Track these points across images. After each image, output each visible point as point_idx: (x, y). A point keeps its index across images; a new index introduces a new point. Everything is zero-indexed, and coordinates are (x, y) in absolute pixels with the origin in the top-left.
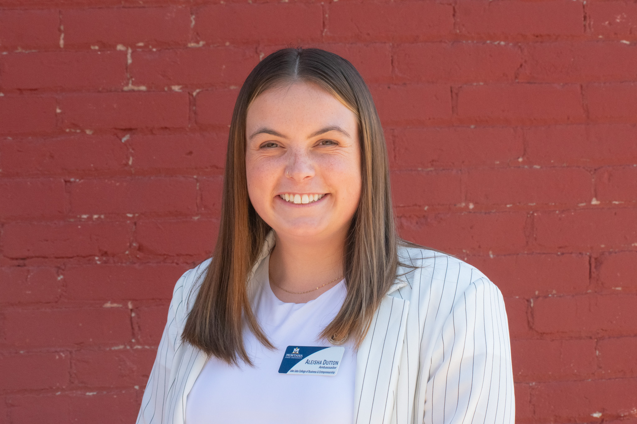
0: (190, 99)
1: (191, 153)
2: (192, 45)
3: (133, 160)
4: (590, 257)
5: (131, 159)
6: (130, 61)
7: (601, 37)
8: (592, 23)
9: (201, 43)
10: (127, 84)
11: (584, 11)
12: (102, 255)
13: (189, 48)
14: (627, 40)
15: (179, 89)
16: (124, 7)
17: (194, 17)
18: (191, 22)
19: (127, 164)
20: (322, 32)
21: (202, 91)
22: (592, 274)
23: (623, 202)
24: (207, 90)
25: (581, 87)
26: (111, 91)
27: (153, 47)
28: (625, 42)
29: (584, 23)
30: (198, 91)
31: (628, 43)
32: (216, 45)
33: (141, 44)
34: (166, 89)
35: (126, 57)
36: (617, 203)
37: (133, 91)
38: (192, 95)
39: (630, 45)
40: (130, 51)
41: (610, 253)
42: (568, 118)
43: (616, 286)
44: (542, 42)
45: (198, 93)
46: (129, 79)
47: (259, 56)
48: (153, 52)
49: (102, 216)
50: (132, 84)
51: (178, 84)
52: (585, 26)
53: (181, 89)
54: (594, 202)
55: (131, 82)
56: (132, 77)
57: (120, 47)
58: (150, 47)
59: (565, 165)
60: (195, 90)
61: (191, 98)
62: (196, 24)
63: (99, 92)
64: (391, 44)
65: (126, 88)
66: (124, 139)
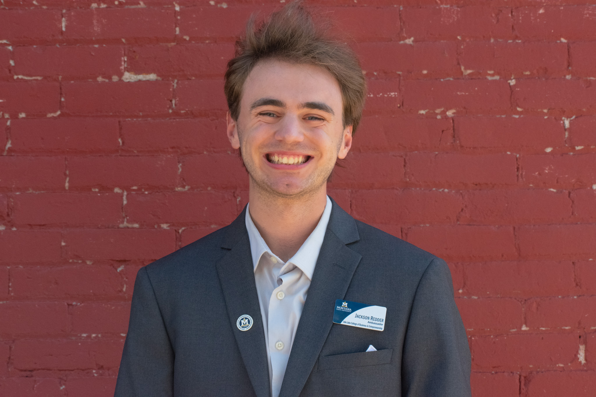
0: (176, 235)
2: (179, 189)
3: (127, 288)
4: (520, 376)
5: (125, 286)
6: (125, 202)
7: (531, 185)
8: (524, 173)
9: (187, 188)
10: (123, 222)
11: (517, 164)
12: (99, 369)
13: (177, 191)
14: (554, 188)
15: (167, 227)
16: (120, 155)
17: (181, 165)
18: (178, 169)
19: (121, 291)
21: (187, 229)
22: (522, 390)
23: (549, 329)
24: (191, 228)
25: (514, 228)
26: (108, 228)
27: (146, 190)
28: (552, 190)
29: (517, 173)
30: (183, 228)
31: (555, 191)
32: (199, 190)
33: (135, 188)
34: (156, 226)
35: (122, 199)
36: (544, 329)
37: (128, 228)
38: (179, 232)
39: (557, 192)
40: (125, 193)
41: (538, 372)
42: (503, 256)
44: (480, 190)
45: (183, 231)
46: (124, 218)
47: (236, 200)
48: (146, 194)
49: (100, 335)
50: (128, 222)
51: (167, 223)
52: (518, 176)
53: (169, 226)
54: (524, 328)
55: (126, 220)
56: (126, 216)
57: (117, 190)
58: (143, 190)
59: (499, 296)
60: (181, 228)
62: (182, 171)
63: (98, 228)
64: (350, 190)
65: (121, 226)
66: (119, 270)
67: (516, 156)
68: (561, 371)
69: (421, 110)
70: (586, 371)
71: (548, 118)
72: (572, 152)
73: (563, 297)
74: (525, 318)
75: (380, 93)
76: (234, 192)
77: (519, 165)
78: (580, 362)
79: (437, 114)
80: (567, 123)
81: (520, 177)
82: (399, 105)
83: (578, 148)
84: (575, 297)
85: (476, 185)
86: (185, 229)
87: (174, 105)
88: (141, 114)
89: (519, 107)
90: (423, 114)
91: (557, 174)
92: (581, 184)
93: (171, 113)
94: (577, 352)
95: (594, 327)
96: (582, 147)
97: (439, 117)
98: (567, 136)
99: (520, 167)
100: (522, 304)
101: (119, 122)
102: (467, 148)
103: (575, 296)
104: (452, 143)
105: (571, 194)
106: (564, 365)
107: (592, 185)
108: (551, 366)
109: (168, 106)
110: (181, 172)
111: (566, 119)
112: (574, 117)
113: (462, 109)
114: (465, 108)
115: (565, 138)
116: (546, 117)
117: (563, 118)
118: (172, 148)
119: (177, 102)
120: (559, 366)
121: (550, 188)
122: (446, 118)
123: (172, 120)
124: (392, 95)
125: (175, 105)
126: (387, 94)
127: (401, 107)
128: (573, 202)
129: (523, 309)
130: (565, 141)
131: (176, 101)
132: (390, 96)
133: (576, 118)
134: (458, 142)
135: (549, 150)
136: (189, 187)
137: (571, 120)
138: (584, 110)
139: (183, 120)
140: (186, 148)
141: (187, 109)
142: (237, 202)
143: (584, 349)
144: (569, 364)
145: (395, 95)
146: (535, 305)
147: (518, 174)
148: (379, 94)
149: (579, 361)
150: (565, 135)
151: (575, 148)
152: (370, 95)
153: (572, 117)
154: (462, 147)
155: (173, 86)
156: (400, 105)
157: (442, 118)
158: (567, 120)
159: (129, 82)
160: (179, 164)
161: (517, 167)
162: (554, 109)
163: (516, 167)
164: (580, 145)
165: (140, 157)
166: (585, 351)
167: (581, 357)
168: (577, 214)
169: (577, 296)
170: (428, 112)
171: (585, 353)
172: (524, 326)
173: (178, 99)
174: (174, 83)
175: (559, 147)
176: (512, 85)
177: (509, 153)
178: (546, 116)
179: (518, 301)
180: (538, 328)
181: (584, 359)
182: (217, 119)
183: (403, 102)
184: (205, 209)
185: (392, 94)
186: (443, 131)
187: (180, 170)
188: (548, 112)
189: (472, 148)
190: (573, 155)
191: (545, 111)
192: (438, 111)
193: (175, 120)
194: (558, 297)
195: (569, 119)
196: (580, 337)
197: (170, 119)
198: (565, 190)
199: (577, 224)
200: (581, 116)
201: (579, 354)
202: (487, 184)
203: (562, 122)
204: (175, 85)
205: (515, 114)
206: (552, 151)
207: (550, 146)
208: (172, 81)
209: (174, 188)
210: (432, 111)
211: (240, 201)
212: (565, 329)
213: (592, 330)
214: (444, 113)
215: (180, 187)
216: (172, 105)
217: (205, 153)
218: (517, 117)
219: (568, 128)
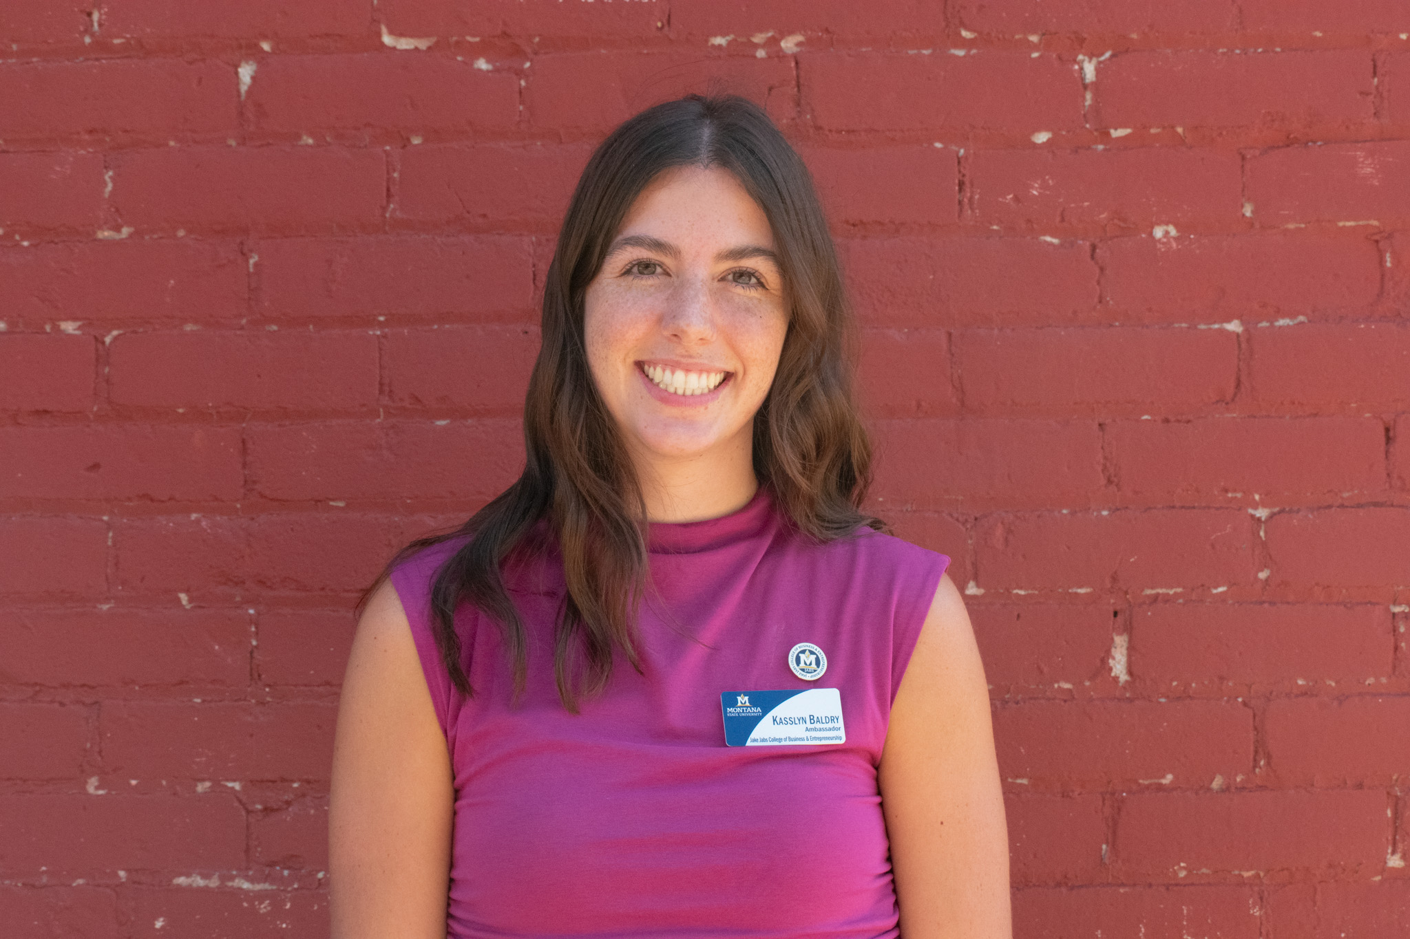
67: (958, 153)
68: (1065, 701)
69: (715, 36)
70: (1130, 700)
71: (1040, 57)
72: (1101, 143)
73: (1073, 513)
74: (974, 564)
76: (242, 243)
77: (964, 176)
78: (1116, 679)
79: (756, 46)
80: (1090, 70)
81: (966, 207)
82: (659, 24)
83: (1116, 133)
84: (1105, 513)
85: (854, 225)
86: (119, 335)
87: (96, 25)
88: (15, 47)
89: (967, 29)
90: (720, 46)
91: (1061, 200)
92: (1122, 224)
93: (89, 44)
94: (1108, 654)
95: (1152, 588)
96: (1129, 131)
97: (761, 54)
98: (1088, 102)
99: (967, 180)
100: (967, 529)
102: (830, 131)
103: (1104, 509)
104: (793, 119)
105: (1098, 251)
106: (1073, 684)
107: (1152, 228)
108: (1041, 687)
109: (82, 28)
110: (111, 192)
111: (1087, 59)
112: (1108, 55)
113: (820, 34)
114: (827, 31)
115: (1084, 106)
116: (1035, 55)
117: (1080, 57)
118: (91, 132)
119: (104, 17)
120: (1059, 687)
121: (1044, 235)
122: (781, 56)
123: (90, 63)
125: (100, 25)
127: (666, 28)
128: (1102, 269)
129: (970, 542)
130: (1085, 115)
131: (101, 14)
133: (1112, 56)
134: (808, 117)
135: (1042, 138)
136: (132, 230)
137: (1100, 63)
138: (1134, 36)
139: (118, 61)
140: (126, 131)
141: (128, 36)
142: (248, 268)
143: (1125, 645)
144: (1087, 683)
146: (999, 532)
147: (963, 200)
149: (1113, 674)
150: (1084, 99)
151: (1108, 134)
153: (1102, 54)
154: (818, 128)
156: (662, 22)
157: (769, 57)
158: (1090, 61)
160: (107, 172)
161: (959, 181)
162: (1055, 34)
163: (957, 181)
164: (1125, 127)
165: (11, 155)
166: (1128, 649)
167: (1119, 666)
168: (1111, 302)
169: (1110, 509)
170: (734, 40)
171: (1129, 656)
172: (972, 584)
173: (106, 10)
175: (1068, 132)
177: (938, 145)
178: (1037, 51)
179: (957, 520)
180: (1008, 590)
181: (1124, 672)
182: (203, 60)
183: (669, 16)
184: (170, 286)
186: (770, 89)
187: (110, 187)
188: (1040, 40)
189: (843, 133)
190: (1105, 150)
191: (1034, 38)
192: (758, 38)
193: (97, 63)
194: (1060, 512)
195: (1094, 60)
196: (1116, 614)
197: (87, 59)
198: (1083, 239)
199: (1111, 325)
200: (1127, 51)
201: (1114, 658)
202: (881, 223)
203: (1076, 67)
205: (956, 47)
206: (1049, 140)
207: (1046, 128)
209: (95, 233)
210: (743, 40)
211: (256, 265)
212: (1076, 593)
213: (1148, 596)
214: (773, 42)
215: (109, 229)
216: (92, 25)
217: (172, 143)
218: (961, 53)
219: (1092, 83)
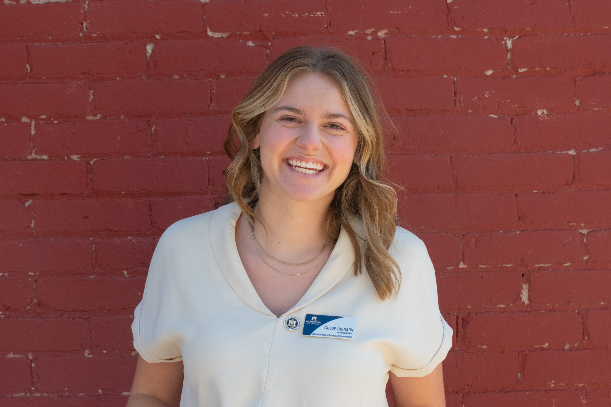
1: (87, 217)
2: (90, 118)
3: (35, 223)
4: (457, 318)
5: (33, 222)
6: (33, 132)
7: (470, 111)
8: (462, 98)
9: (99, 116)
10: (31, 154)
11: (455, 88)
12: (6, 310)
13: (88, 120)
14: (494, 115)
15: (77, 159)
16: (28, 83)
17: (92, 92)
18: (90, 96)
19: (29, 227)
20: (209, 106)
21: (99, 160)
22: (459, 332)
23: (489, 266)
24: (103, 159)
25: (451, 158)
26: (15, 160)
27: (55, 119)
28: (493, 116)
29: (454, 98)
30: (95, 160)
31: (496, 117)
32: (112, 118)
33: (43, 117)
34: (66, 158)
35: (30, 129)
36: (483, 266)
37: (36, 159)
38: (90, 164)
39: (498, 118)
40: (33, 123)
41: (476, 313)
42: (438, 187)
43: (482, 345)
44: (414, 116)
45: (95, 162)
46: (32, 149)
47: (151, 129)
48: (55, 123)
49: (6, 274)
50: (35, 154)
51: (77, 154)
52: (455, 101)
53: (79, 158)
54: (462, 266)
55: (34, 151)
56: (34, 147)
57: (24, 119)
58: (52, 119)
59: (434, 231)
60: (92, 160)
61: (88, 166)
62: (93, 98)
63: (5, 160)
65: (29, 157)
66: (27, 204)
67: (454, 79)
68: (502, 313)
69: (350, 30)
70: (530, 312)
71: (488, 38)
72: (515, 75)
73: (504, 233)
74: (463, 255)
75: (306, 13)
76: (149, 121)
77: (456, 89)
78: (524, 303)
79: (368, 35)
80: (509, 44)
81: (458, 103)
82: (326, 26)
83: (521, 70)
84: (518, 232)
85: (410, 111)
86: (97, 161)
87: (85, 28)
88: (50, 38)
89: (457, 27)
90: (352, 35)
91: (498, 99)
92: (524, 109)
93: (82, 36)
94: (520, 292)
95: (539, 264)
96: (526, 69)
97: (369, 38)
98: (509, 57)
99: (458, 91)
100: (459, 240)
101: (27, 47)
102: (399, 71)
103: (517, 231)
104: (384, 66)
105: (514, 121)
106: (505, 305)
107: (537, 110)
108: (492, 307)
109: (79, 30)
110: (92, 100)
111: (508, 39)
112: (517, 37)
113: (394, 29)
114: (397, 28)
115: (507, 59)
116: (486, 37)
117: (505, 38)
118: (83, 74)
119: (88, 25)
120: (499, 306)
121: (491, 114)
122: (377, 39)
123: (82, 44)
124: (318, 15)
125: (87, 28)
126: (313, 14)
127: (329, 28)
128: (515, 129)
129: (461, 245)
130: (507, 63)
131: (87, 24)
132: (316, 15)
133: (519, 38)
134: (390, 65)
135: (489, 73)
136: (101, 115)
137: (513, 40)
138: (528, 29)
139: (94, 43)
140: (98, 74)
141: (99, 33)
142: (151, 131)
143: (527, 288)
144: (511, 305)
145: (322, 14)
146: (473, 241)
147: (456, 99)
148: (304, 14)
149: (522, 301)
150: (507, 56)
151: (518, 71)
152: (295, 15)
153: (514, 37)
154: (394, 70)
155: (84, 7)
156: (327, 25)
157: (373, 39)
158: (509, 40)
159: (37, 4)
160: (90, 91)
161: (454, 92)
162: (495, 28)
163: (453, 92)
164: (524, 67)
165: (49, 84)
166: (528, 290)
167: (525, 297)
168: (520, 142)
169: (520, 231)
170: (358, 32)
171: (529, 293)
172: (462, 263)
173: (89, 22)
174: (85, 4)
175: (501, 70)
176: (449, 3)
177: (445, 76)
178: (487, 36)
179: (455, 236)
180: (477, 265)
181: (527, 300)
182: (131, 43)
183: (330, 22)
184: (118, 139)
185: (318, 13)
186: (373, 53)
187: (92, 97)
188: (488, 31)
189: (405, 71)
190: (516, 78)
191: (486, 30)
192: (368, 31)
193: (86, 45)
194: (499, 232)
195: (511, 40)
196: (523, 275)
197: (81, 43)
198: (507, 116)
199: (520, 152)
200: (525, 35)
201: (523, 294)
202: (421, 110)
203: (504, 42)
204: (87, 7)
205: (452, 34)
206: (492, 73)
207: (491, 69)
208: (83, 3)
209: (86, 117)
210: (362, 32)
211: (155, 130)
212: (506, 267)
213: (536, 267)
214: (374, 33)
215: (91, 115)
216: (83, 28)
217: (118, 79)
218: (454, 37)
219: (510, 49)
